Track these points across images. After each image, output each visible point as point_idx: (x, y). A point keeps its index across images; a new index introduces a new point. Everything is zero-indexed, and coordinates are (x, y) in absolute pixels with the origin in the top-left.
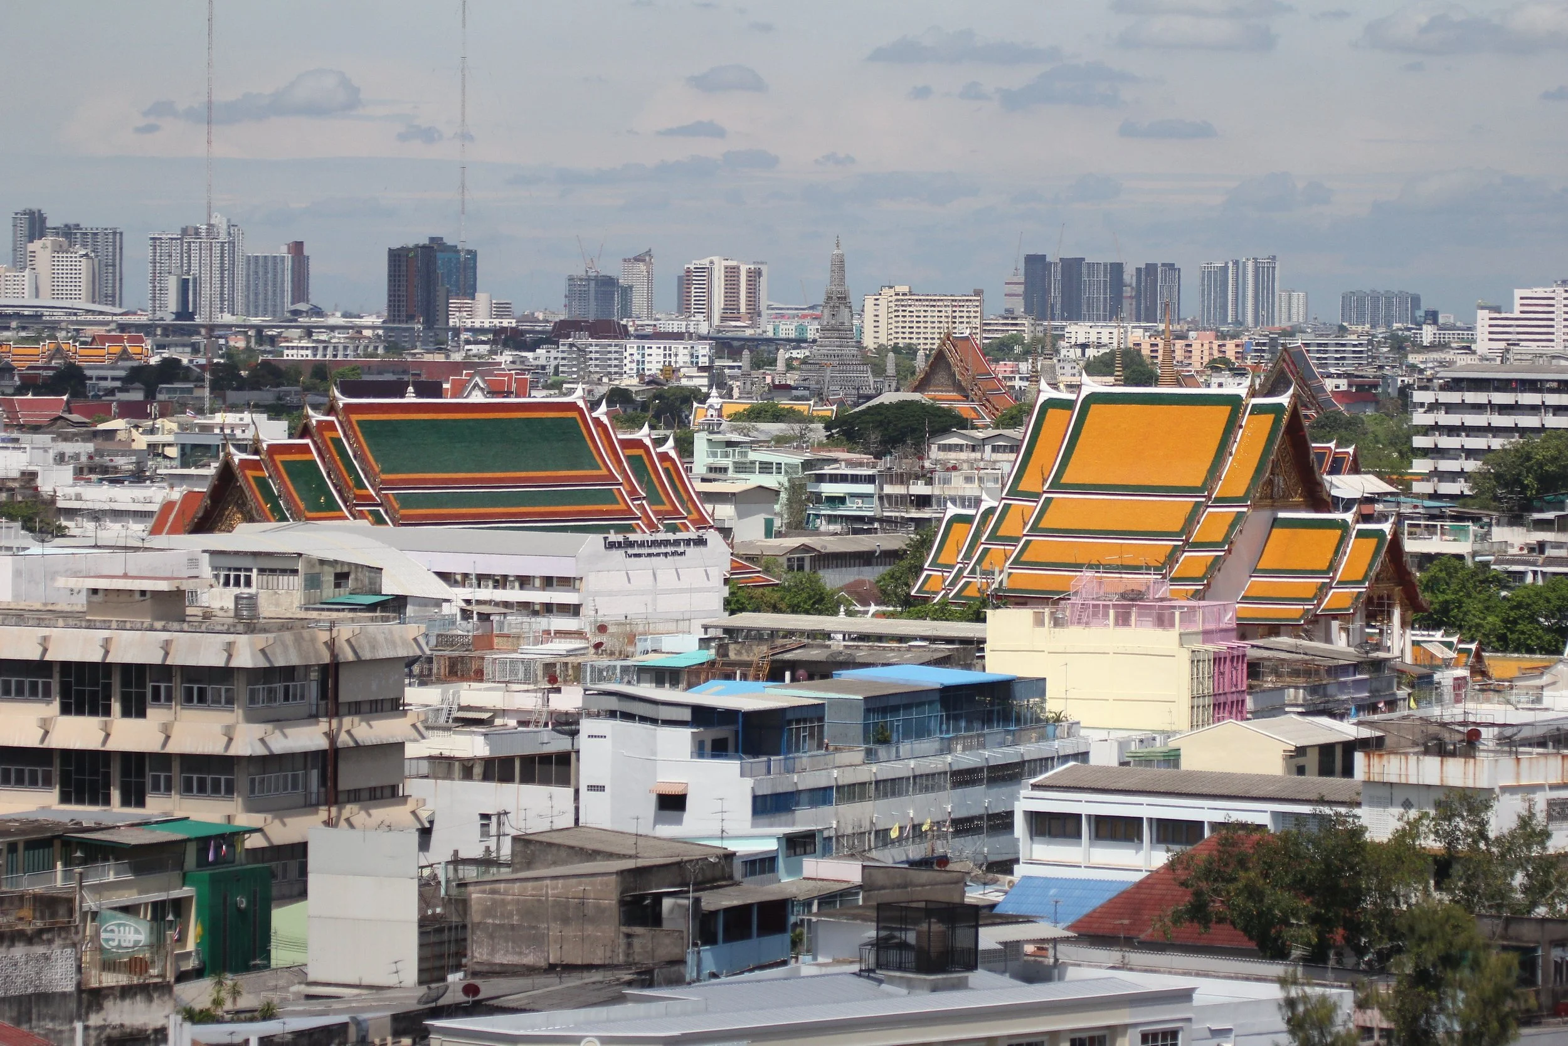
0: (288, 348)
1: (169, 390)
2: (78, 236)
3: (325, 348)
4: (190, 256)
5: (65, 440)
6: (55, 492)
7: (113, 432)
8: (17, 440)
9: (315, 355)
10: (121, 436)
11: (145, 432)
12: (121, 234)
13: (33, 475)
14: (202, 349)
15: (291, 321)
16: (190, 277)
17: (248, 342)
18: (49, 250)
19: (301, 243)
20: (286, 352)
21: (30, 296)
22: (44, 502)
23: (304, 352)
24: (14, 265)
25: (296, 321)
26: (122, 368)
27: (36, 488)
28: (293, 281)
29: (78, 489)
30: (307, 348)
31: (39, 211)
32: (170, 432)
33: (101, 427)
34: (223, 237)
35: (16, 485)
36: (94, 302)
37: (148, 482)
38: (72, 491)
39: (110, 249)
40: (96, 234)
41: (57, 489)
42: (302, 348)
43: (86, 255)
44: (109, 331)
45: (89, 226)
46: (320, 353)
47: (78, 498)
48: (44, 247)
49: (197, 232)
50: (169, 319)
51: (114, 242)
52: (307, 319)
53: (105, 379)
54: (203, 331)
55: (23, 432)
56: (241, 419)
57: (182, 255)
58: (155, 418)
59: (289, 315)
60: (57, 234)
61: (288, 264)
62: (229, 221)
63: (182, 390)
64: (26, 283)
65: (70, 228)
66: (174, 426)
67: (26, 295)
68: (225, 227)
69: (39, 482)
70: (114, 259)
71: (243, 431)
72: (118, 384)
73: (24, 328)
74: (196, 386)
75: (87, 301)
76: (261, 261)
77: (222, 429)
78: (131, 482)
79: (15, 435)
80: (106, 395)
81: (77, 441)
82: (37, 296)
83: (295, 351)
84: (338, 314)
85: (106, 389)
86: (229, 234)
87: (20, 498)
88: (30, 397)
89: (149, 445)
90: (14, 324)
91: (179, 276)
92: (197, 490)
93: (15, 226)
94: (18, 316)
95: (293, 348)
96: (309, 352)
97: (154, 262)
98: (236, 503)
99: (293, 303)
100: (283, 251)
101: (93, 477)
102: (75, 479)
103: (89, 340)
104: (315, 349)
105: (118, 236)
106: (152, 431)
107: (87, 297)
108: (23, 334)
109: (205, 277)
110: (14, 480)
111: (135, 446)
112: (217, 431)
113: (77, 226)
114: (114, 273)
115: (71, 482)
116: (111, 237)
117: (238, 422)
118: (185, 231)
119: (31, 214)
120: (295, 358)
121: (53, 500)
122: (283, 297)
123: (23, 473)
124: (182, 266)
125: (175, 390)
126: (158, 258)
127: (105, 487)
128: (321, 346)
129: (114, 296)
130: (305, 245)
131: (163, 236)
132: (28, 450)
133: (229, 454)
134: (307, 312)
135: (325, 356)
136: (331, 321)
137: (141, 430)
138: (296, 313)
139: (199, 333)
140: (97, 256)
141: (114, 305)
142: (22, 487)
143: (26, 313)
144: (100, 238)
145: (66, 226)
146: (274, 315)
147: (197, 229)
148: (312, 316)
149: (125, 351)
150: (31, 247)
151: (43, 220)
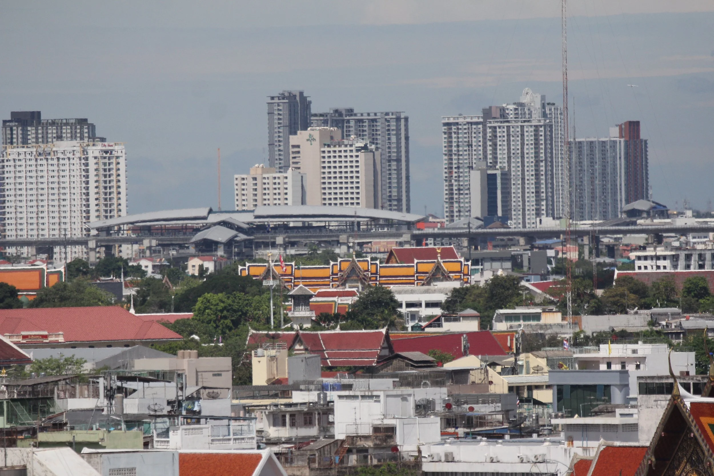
0: (639, 258)
1: (509, 318)
2: (352, 123)
3: (688, 257)
4: (495, 145)
5: (409, 384)
6: (420, 451)
7: (465, 373)
8: (349, 387)
9: (675, 267)
10: (475, 377)
11: (504, 372)
12: (406, 119)
13: (391, 431)
14: (526, 263)
15: (628, 224)
16: (498, 172)
17: (581, 253)
18: (317, 144)
19: (637, 123)
20: (638, 263)
21: (294, 202)
22: (406, 465)
23: (661, 263)
24: (272, 164)
25: (634, 223)
26: (441, 291)
27: (395, 448)
28: (627, 173)
29: (448, 448)
30: (665, 258)
31: (301, 93)
32: (538, 370)
33: (449, 366)
34: (536, 119)
35: (369, 444)
36: (376, 207)
37: (535, 436)
38: (440, 451)
39: (394, 139)
40: (374, 120)
41: (422, 448)
42: (658, 258)
43: (365, 148)
44: (401, 244)
45: (365, 111)
46: (682, 263)
47: (449, 459)
48: (311, 139)
49: (503, 114)
50: (476, 226)
51: (398, 129)
52: (648, 221)
53: (419, 305)
54: (522, 241)
55: (356, 376)
56: (634, 351)
57: (485, 143)
58: (517, 354)
59: (624, 216)
60: (325, 123)
61: (621, 149)
62: (543, 98)
63: (527, 317)
64: (289, 186)
65: (341, 115)
66: (542, 363)
67: (290, 202)
68: (538, 105)
69: (398, 440)
70: (399, 152)
71: (638, 367)
72: (437, 311)
73: (293, 244)
74: (544, 311)
75: (368, 206)
76: (585, 149)
77: (609, 365)
78: (512, 437)
79: (346, 381)
80: (429, 326)
81: (425, 385)
82: (303, 202)
83: (648, 263)
84: (689, 213)
85: (429, 318)
86: (544, 115)
87: (375, 462)
88: (338, 331)
89: (511, 389)
90: (280, 240)
91: (483, 171)
92: (618, 444)
93: (270, 113)
94: (285, 228)
95: (646, 258)
96: (667, 263)
97: (450, 154)
98: (690, 461)
99: (628, 201)
100: (614, 133)
101: (461, 431)
102: (443, 434)
103: (386, 256)
104: (675, 259)
105: (403, 122)
106: (514, 370)
107: (367, 202)
108: (292, 251)
109: (515, 172)
110: (366, 438)
111: (493, 389)
112: (603, 367)
113: (350, 112)
114: (399, 170)
115: (438, 438)
116: (393, 123)
117: (629, 354)
118: (487, 114)
119: (290, 98)
120: (649, 270)
121: (417, 462)
122: (615, 193)
123: (376, 429)
124: (485, 157)
125: (516, 317)
126: (454, 149)
127: (483, 444)
128: (682, 255)
129: (399, 200)
130: (641, 124)
131: (461, 120)
132: (382, 398)
133: (679, 396)
134: (648, 212)
135: (688, 267)
136: (680, 222)
137: (499, 369)
138: (634, 213)
139: (517, 244)
140: (377, 149)
141: (400, 210)
142: (377, 447)
143: (291, 225)
144: (379, 125)
145: (336, 111)
146: (604, 216)
147: (503, 110)
148: (654, 217)
149: (438, 268)
150: (294, 140)
151: (306, 104)
